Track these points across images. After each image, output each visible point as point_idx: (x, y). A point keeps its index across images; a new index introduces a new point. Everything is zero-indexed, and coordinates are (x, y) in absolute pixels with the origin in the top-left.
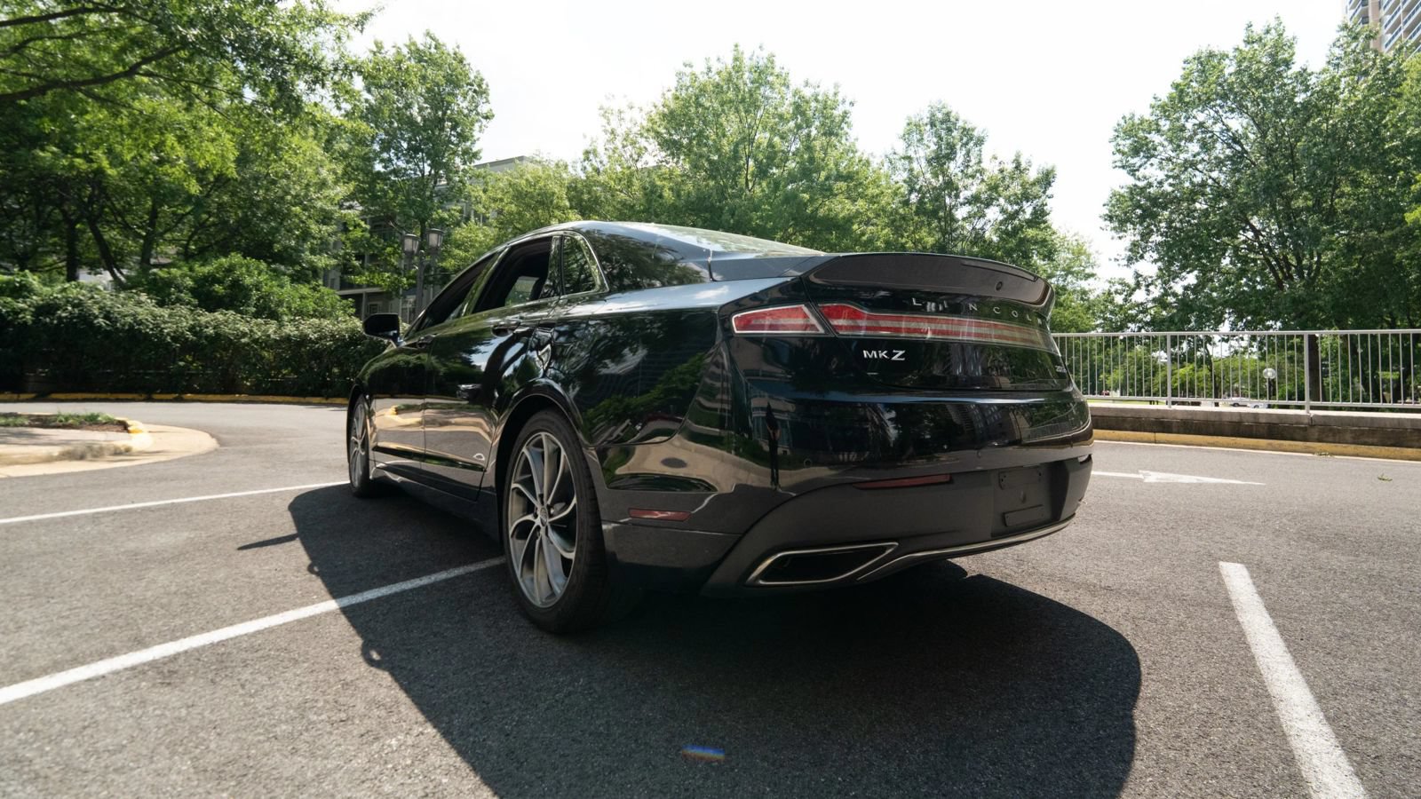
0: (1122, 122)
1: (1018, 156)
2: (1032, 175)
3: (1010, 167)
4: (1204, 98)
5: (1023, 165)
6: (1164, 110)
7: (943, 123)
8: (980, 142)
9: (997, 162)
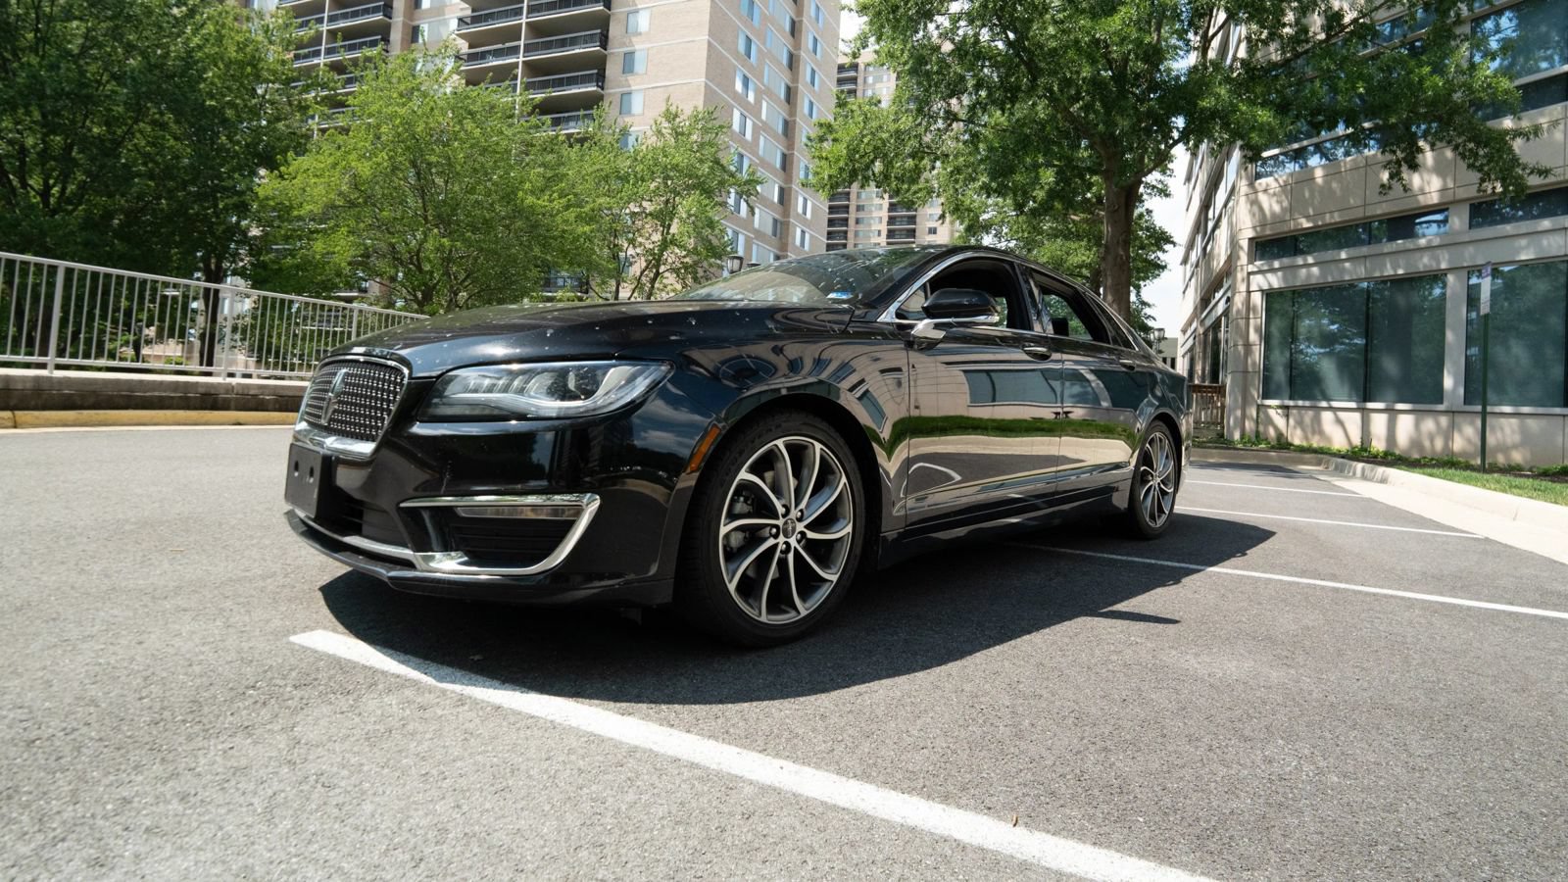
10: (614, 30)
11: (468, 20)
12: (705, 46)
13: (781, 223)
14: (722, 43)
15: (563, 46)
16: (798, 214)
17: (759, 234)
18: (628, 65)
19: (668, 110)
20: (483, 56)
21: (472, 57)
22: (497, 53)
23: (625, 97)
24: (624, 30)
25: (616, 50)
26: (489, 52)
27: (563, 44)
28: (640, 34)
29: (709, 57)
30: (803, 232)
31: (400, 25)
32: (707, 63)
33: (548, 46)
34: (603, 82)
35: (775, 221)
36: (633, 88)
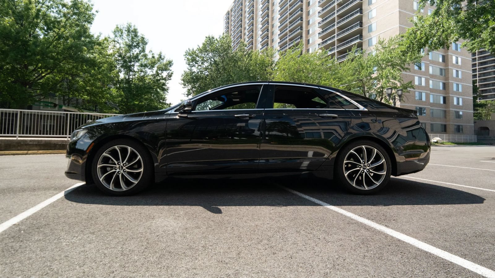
0: (188, 51)
1: (161, 53)
2: (165, 62)
3: (156, 56)
4: (212, 50)
5: (162, 57)
6: (201, 51)
7: (133, 32)
8: (146, 44)
9: (152, 53)
10: (364, 20)
11: (321, 33)
12: (398, 13)
13: (445, 69)
14: (405, 9)
15: (349, 30)
16: (453, 64)
17: (432, 76)
18: (370, 30)
19: (379, 41)
20: (326, 41)
21: (323, 43)
22: (329, 40)
23: (370, 40)
24: (368, 18)
25: (365, 25)
26: (327, 40)
27: (348, 30)
28: (373, 18)
29: (400, 16)
30: (457, 71)
31: (305, 41)
32: (399, 19)
33: (344, 32)
34: (362, 38)
35: (441, 69)
36: (372, 36)
